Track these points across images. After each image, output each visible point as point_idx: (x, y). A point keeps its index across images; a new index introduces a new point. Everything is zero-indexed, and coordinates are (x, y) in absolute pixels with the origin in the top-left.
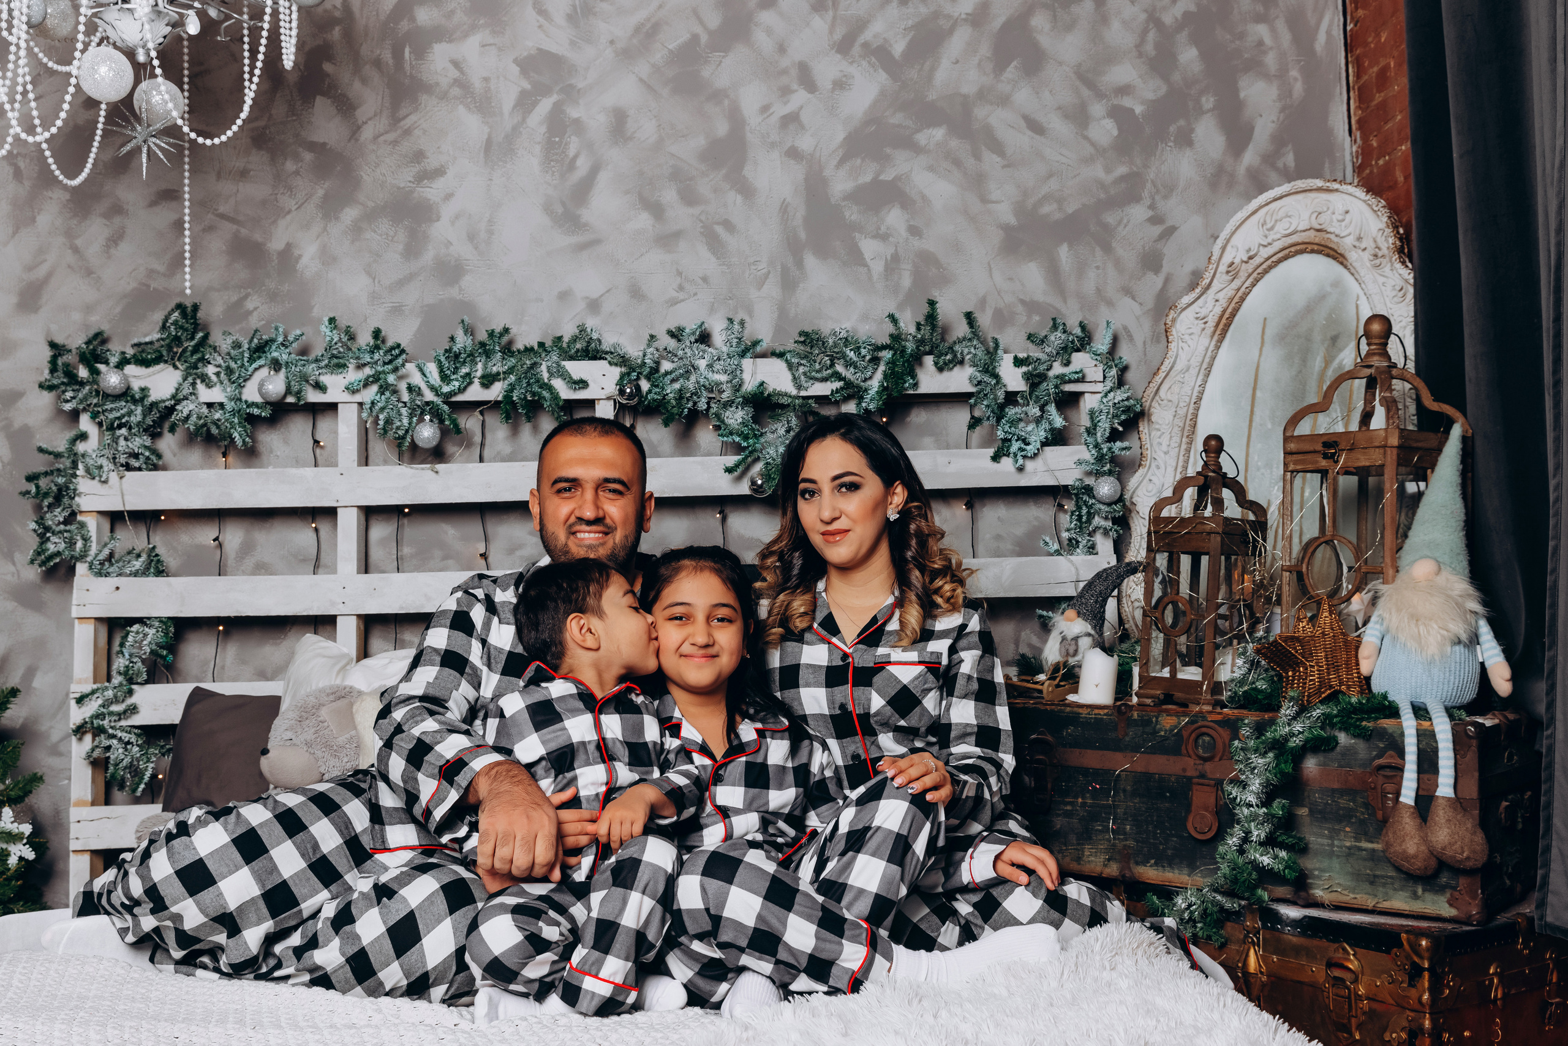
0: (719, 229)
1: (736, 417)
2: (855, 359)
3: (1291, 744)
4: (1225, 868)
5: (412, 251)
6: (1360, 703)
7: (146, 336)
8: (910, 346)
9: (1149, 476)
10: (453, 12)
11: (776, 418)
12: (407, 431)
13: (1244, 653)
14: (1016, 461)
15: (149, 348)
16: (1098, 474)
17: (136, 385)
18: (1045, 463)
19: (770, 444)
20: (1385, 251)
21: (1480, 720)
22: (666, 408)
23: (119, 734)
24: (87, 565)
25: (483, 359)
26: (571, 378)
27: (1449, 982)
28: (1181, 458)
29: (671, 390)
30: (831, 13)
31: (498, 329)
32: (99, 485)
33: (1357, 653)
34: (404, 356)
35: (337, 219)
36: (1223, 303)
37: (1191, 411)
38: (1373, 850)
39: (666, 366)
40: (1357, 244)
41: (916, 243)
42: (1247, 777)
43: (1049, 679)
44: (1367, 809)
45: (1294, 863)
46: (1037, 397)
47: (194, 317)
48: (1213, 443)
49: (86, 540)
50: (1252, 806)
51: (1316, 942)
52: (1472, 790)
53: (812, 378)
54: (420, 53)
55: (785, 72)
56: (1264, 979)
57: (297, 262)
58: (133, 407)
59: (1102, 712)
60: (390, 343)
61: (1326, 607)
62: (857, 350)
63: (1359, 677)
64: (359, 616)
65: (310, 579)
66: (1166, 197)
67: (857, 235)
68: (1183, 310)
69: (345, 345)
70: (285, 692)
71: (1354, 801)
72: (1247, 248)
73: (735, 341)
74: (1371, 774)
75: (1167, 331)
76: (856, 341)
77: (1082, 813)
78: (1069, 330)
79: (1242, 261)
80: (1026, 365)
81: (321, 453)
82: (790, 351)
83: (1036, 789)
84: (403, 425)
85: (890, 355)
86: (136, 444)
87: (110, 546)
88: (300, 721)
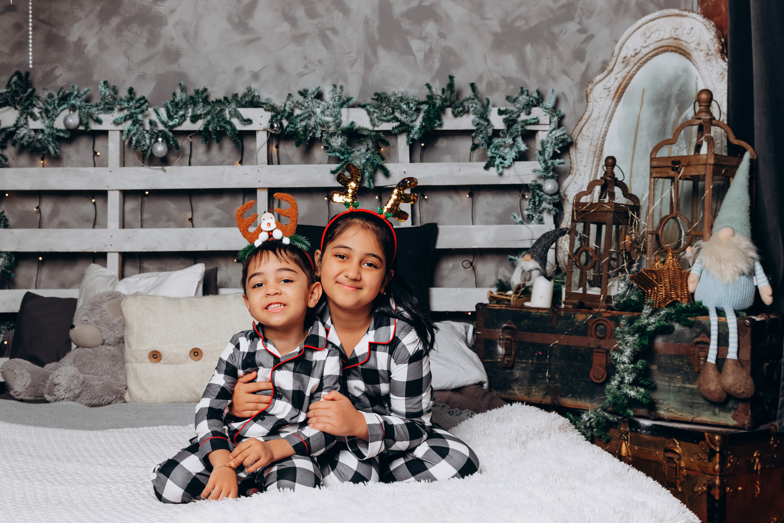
0: (329, 33)
1: (337, 142)
2: (406, 109)
3: (648, 329)
4: (609, 398)
5: (151, 42)
6: (687, 307)
8: (438, 102)
9: (575, 180)
11: (360, 143)
13: (624, 280)
14: (498, 170)
15: (1, 98)
16: (545, 178)
18: (515, 171)
19: (356, 158)
20: (713, 52)
21: (754, 317)
22: (297, 136)
25: (192, 106)
26: (242, 118)
27: (730, 459)
28: (594, 170)
29: (300, 125)
31: (201, 89)
33: (687, 279)
34: (147, 104)
35: (108, 23)
36: (620, 80)
37: (600, 142)
38: (692, 389)
39: (297, 112)
40: (697, 47)
41: (443, 42)
42: (624, 348)
43: (515, 293)
44: (689, 366)
45: (648, 395)
46: (511, 133)
47: (26, 79)
48: (610, 161)
50: (626, 363)
51: (658, 439)
52: (747, 355)
53: (381, 120)
56: (630, 458)
57: (85, 48)
59: (543, 312)
60: (138, 96)
61: (670, 254)
62: (408, 104)
63: (688, 293)
64: (120, 253)
65: (92, 231)
66: (588, 18)
67: (409, 37)
68: (597, 83)
69: (112, 97)
70: (80, 296)
71: (682, 361)
72: (634, 48)
73: (337, 98)
74: (692, 346)
75: (587, 96)
76: (407, 99)
77: (531, 368)
78: (530, 94)
79: (632, 56)
80: (506, 114)
81: (98, 160)
82: (369, 104)
83: (506, 355)
84: (146, 144)
85: (427, 107)
88: (92, 310)
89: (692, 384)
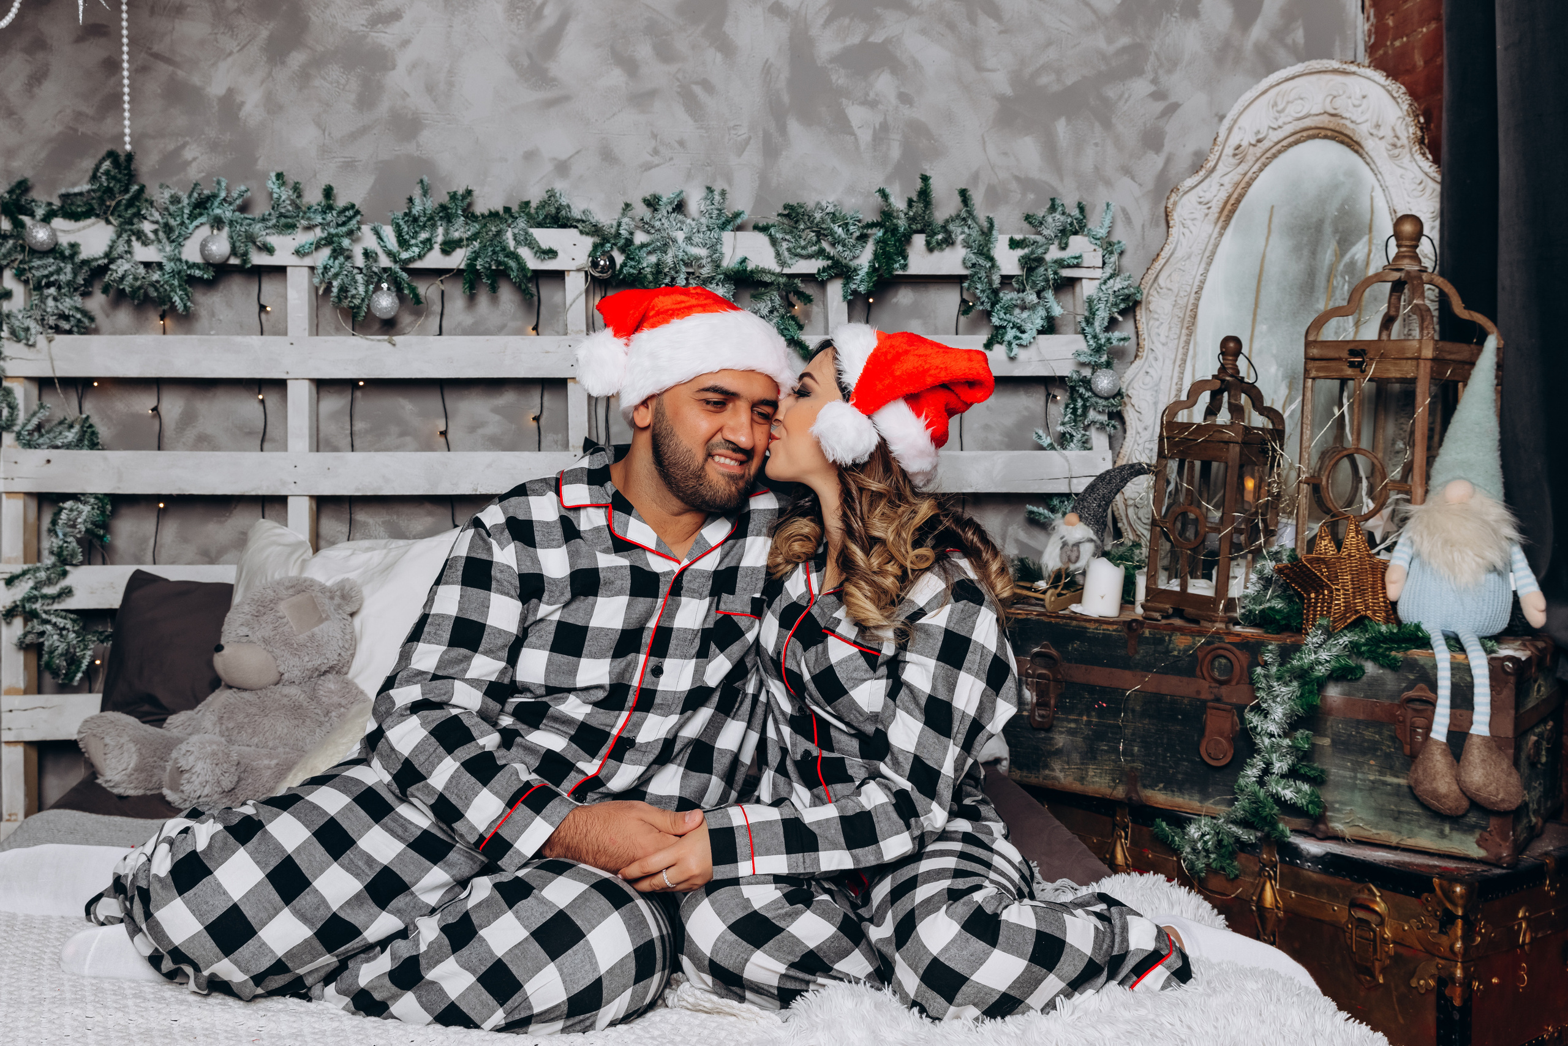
0: (697, 90)
2: (843, 236)
3: (1317, 673)
4: (1244, 800)
5: (366, 100)
6: (1388, 631)
7: (74, 185)
8: (902, 223)
9: (1146, 368)
11: (759, 297)
12: (363, 300)
13: (1260, 570)
14: (1011, 350)
15: (79, 201)
16: (1095, 366)
17: (64, 240)
18: (1040, 352)
20: (1404, 141)
22: (642, 284)
23: (54, 619)
24: (13, 435)
25: (444, 224)
26: (539, 247)
27: (1481, 929)
28: (1181, 351)
29: (648, 263)
31: (461, 191)
32: (26, 349)
33: (1383, 574)
34: (358, 217)
35: (283, 63)
36: (1228, 187)
37: (1192, 301)
38: (1399, 785)
39: (640, 238)
40: (1374, 131)
41: (906, 112)
42: (1270, 706)
43: (1051, 586)
44: (1394, 742)
45: (1316, 796)
46: (1034, 282)
47: (128, 167)
48: (1230, 344)
49: (12, 407)
50: (1274, 736)
51: (1337, 880)
53: (796, 255)
56: (1281, 914)
57: (240, 109)
58: (62, 265)
59: (1111, 628)
60: (341, 202)
61: (1352, 526)
62: (845, 226)
64: (313, 498)
65: (258, 455)
66: (1170, 72)
67: (844, 101)
68: (1186, 193)
69: (293, 203)
70: (238, 581)
71: (1380, 734)
72: (1255, 130)
73: (716, 212)
74: (1400, 706)
75: (1167, 216)
76: (844, 218)
77: (1086, 732)
78: (1067, 211)
79: (1251, 144)
80: (1023, 248)
81: (268, 320)
82: (773, 226)
83: (1038, 704)
84: (358, 294)
85: (880, 234)
86: (66, 305)
87: (39, 415)
88: (257, 616)
89: (1398, 777)
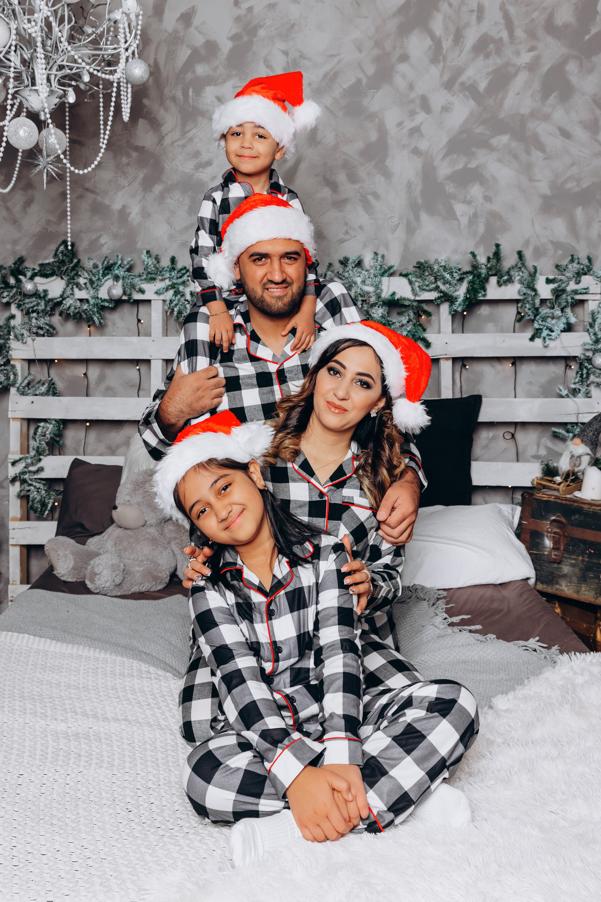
0: (370, 198)
1: (378, 313)
2: (450, 279)
5: (193, 210)
7: (46, 258)
8: (484, 271)
10: (217, 67)
11: (401, 313)
14: (545, 342)
15: (47, 267)
16: (595, 351)
17: (41, 288)
18: (562, 343)
23: (34, 484)
24: (16, 389)
30: (442, 64)
32: (22, 345)
35: (151, 191)
41: (489, 206)
43: (563, 481)
46: (559, 303)
47: (72, 250)
49: (15, 375)
53: (423, 290)
54: (198, 92)
55: (412, 101)
57: (128, 216)
58: (40, 301)
59: (597, 508)
60: (179, 266)
62: (451, 273)
65: (136, 399)
67: (453, 201)
69: (155, 266)
70: (125, 465)
73: (379, 267)
76: (451, 268)
77: (581, 566)
78: (581, 261)
80: (554, 283)
81: (141, 328)
82: (411, 273)
83: (554, 548)
85: (471, 277)
86: (42, 322)
87: (28, 378)
88: (134, 490)
